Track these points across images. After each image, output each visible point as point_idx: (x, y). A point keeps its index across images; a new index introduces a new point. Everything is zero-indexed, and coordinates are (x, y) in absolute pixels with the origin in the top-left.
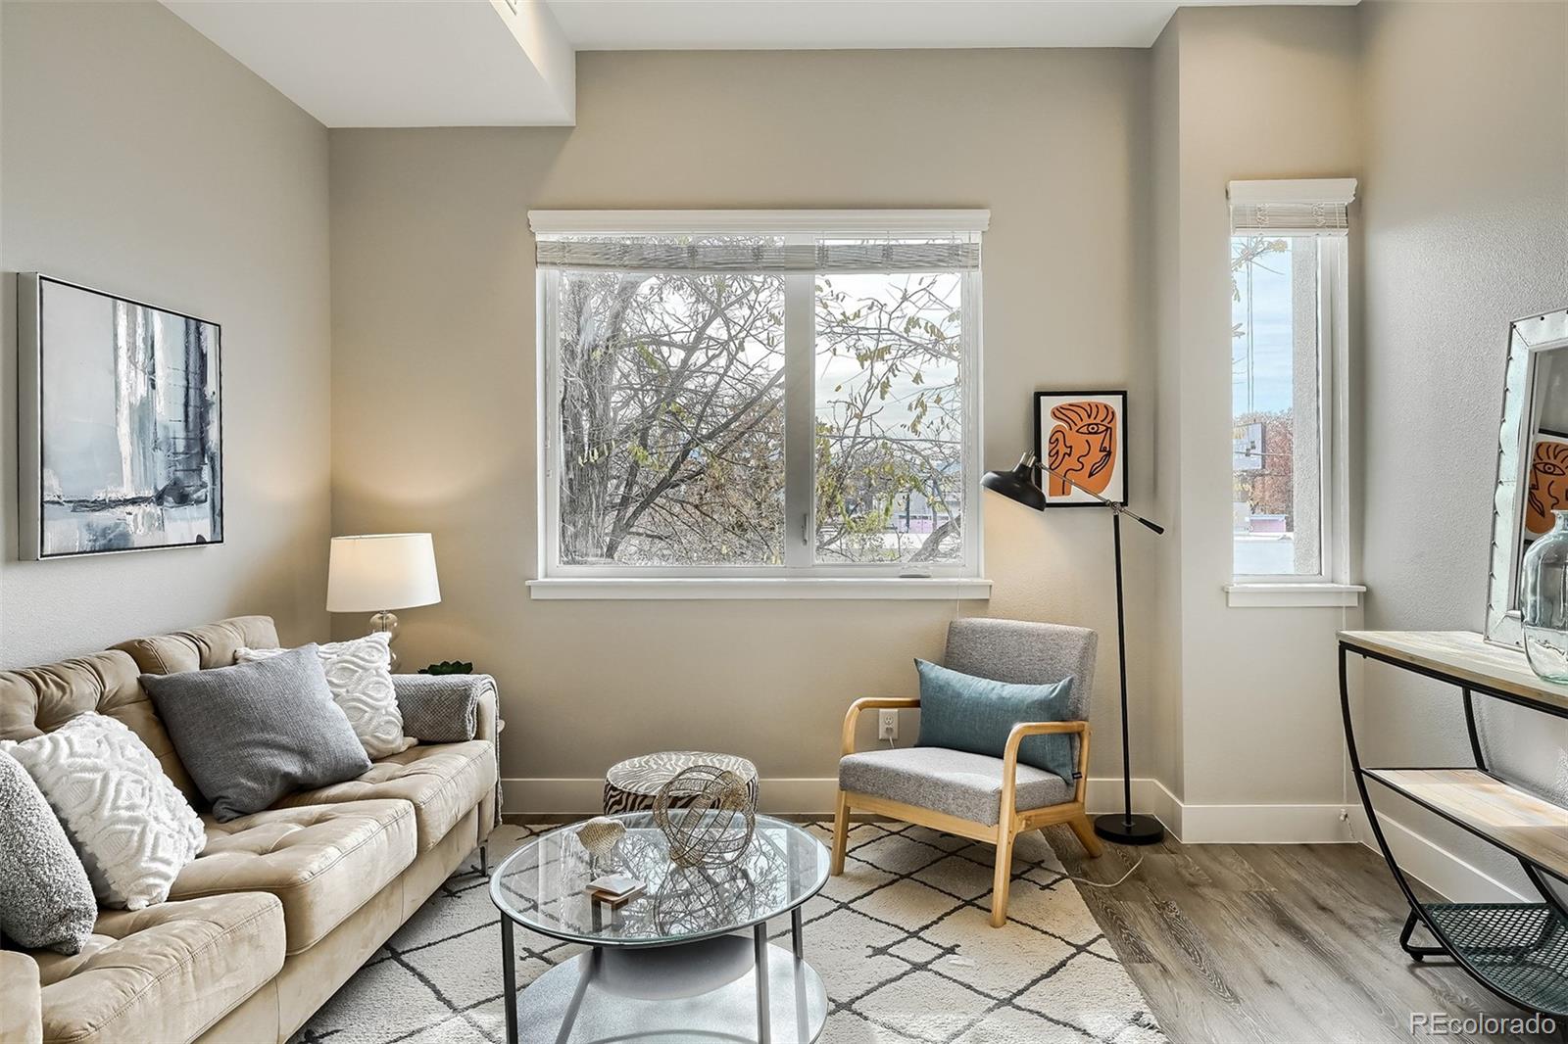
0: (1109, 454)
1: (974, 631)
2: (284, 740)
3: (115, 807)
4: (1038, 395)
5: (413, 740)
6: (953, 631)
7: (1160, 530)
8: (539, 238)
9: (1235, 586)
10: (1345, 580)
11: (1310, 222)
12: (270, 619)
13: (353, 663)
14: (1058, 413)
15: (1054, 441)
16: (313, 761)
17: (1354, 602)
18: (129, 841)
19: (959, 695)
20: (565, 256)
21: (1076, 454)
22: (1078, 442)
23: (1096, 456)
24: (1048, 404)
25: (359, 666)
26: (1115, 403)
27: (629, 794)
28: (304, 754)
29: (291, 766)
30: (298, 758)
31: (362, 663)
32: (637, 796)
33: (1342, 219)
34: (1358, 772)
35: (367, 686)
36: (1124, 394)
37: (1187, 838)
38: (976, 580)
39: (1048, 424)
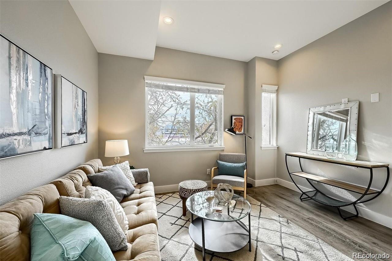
0: (242, 126)
1: (225, 155)
2: (123, 187)
3: (117, 210)
4: (232, 117)
5: (137, 183)
6: (220, 155)
7: (251, 138)
8: (146, 81)
9: (263, 146)
10: (275, 145)
11: (271, 92)
12: (100, 159)
13: (124, 168)
14: (235, 119)
15: (234, 124)
16: (128, 191)
17: (277, 148)
18: (121, 217)
19: (227, 166)
20: (150, 85)
21: (237, 126)
22: (237, 124)
23: (240, 126)
24: (234, 118)
25: (126, 169)
26: (243, 118)
27: (189, 190)
28: (126, 189)
29: (125, 192)
30: (125, 191)
31: (126, 168)
32: (191, 190)
33: (275, 92)
34: (289, 174)
35: (128, 173)
36: (244, 116)
37: (256, 186)
38: (221, 147)
39: (233, 121)
